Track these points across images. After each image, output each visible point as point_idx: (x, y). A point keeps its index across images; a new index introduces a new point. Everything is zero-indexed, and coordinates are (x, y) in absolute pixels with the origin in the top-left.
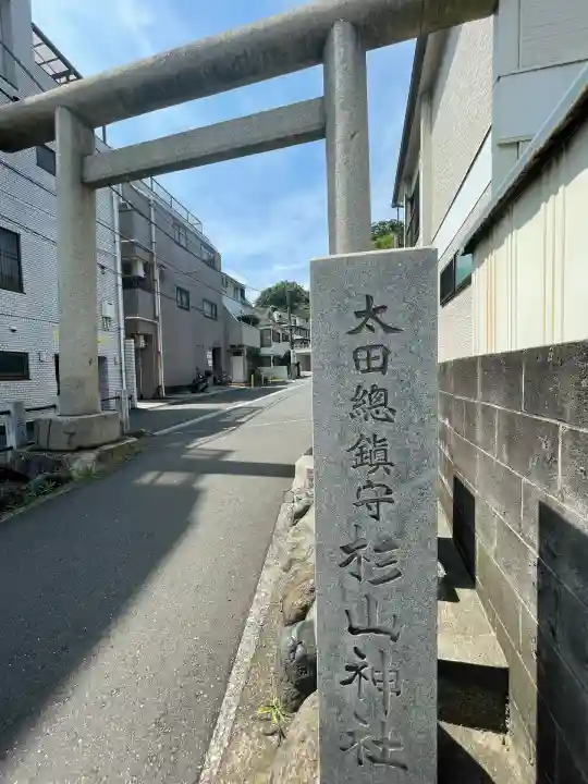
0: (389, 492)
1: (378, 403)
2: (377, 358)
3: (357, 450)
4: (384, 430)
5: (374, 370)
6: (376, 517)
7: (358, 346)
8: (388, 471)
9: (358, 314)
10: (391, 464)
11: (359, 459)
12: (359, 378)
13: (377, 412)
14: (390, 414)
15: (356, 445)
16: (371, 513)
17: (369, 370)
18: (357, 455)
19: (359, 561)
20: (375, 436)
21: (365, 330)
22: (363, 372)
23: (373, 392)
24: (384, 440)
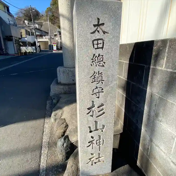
0: (102, 89)
1: (100, 60)
2: (101, 43)
3: (93, 77)
4: (101, 70)
5: (99, 48)
6: (98, 97)
7: (94, 38)
8: (102, 83)
9: (95, 26)
10: (104, 80)
11: (94, 79)
12: (94, 51)
13: (100, 63)
14: (104, 64)
15: (93, 75)
16: (97, 97)
17: (98, 48)
18: (93, 79)
19: (93, 111)
20: (99, 72)
21: (97, 32)
22: (96, 49)
23: (99, 56)
24: (102, 73)
